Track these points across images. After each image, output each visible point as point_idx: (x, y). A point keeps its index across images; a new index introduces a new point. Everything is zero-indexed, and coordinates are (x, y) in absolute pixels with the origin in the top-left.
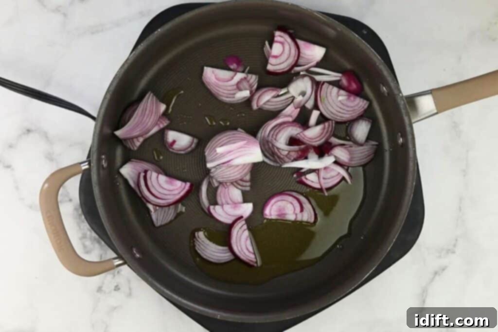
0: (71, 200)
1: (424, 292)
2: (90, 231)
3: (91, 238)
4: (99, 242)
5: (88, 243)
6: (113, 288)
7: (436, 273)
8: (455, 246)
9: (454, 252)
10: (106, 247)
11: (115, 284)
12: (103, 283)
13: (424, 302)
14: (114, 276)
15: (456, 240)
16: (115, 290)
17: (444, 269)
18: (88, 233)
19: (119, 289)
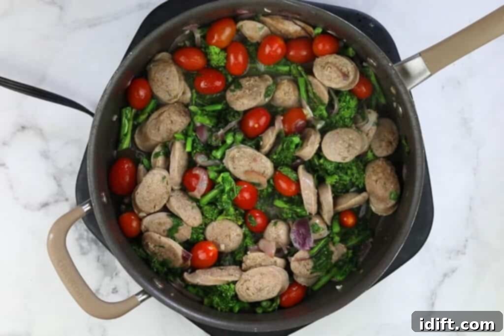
0: (67, 200)
1: (434, 294)
2: (88, 232)
3: (88, 239)
4: (96, 244)
5: (85, 244)
6: (111, 290)
7: (445, 275)
8: (465, 246)
9: (464, 254)
10: (104, 248)
11: (113, 287)
12: (100, 285)
13: (433, 305)
14: (112, 278)
15: (467, 241)
16: (113, 292)
17: (453, 271)
18: (85, 233)
19: (117, 292)
